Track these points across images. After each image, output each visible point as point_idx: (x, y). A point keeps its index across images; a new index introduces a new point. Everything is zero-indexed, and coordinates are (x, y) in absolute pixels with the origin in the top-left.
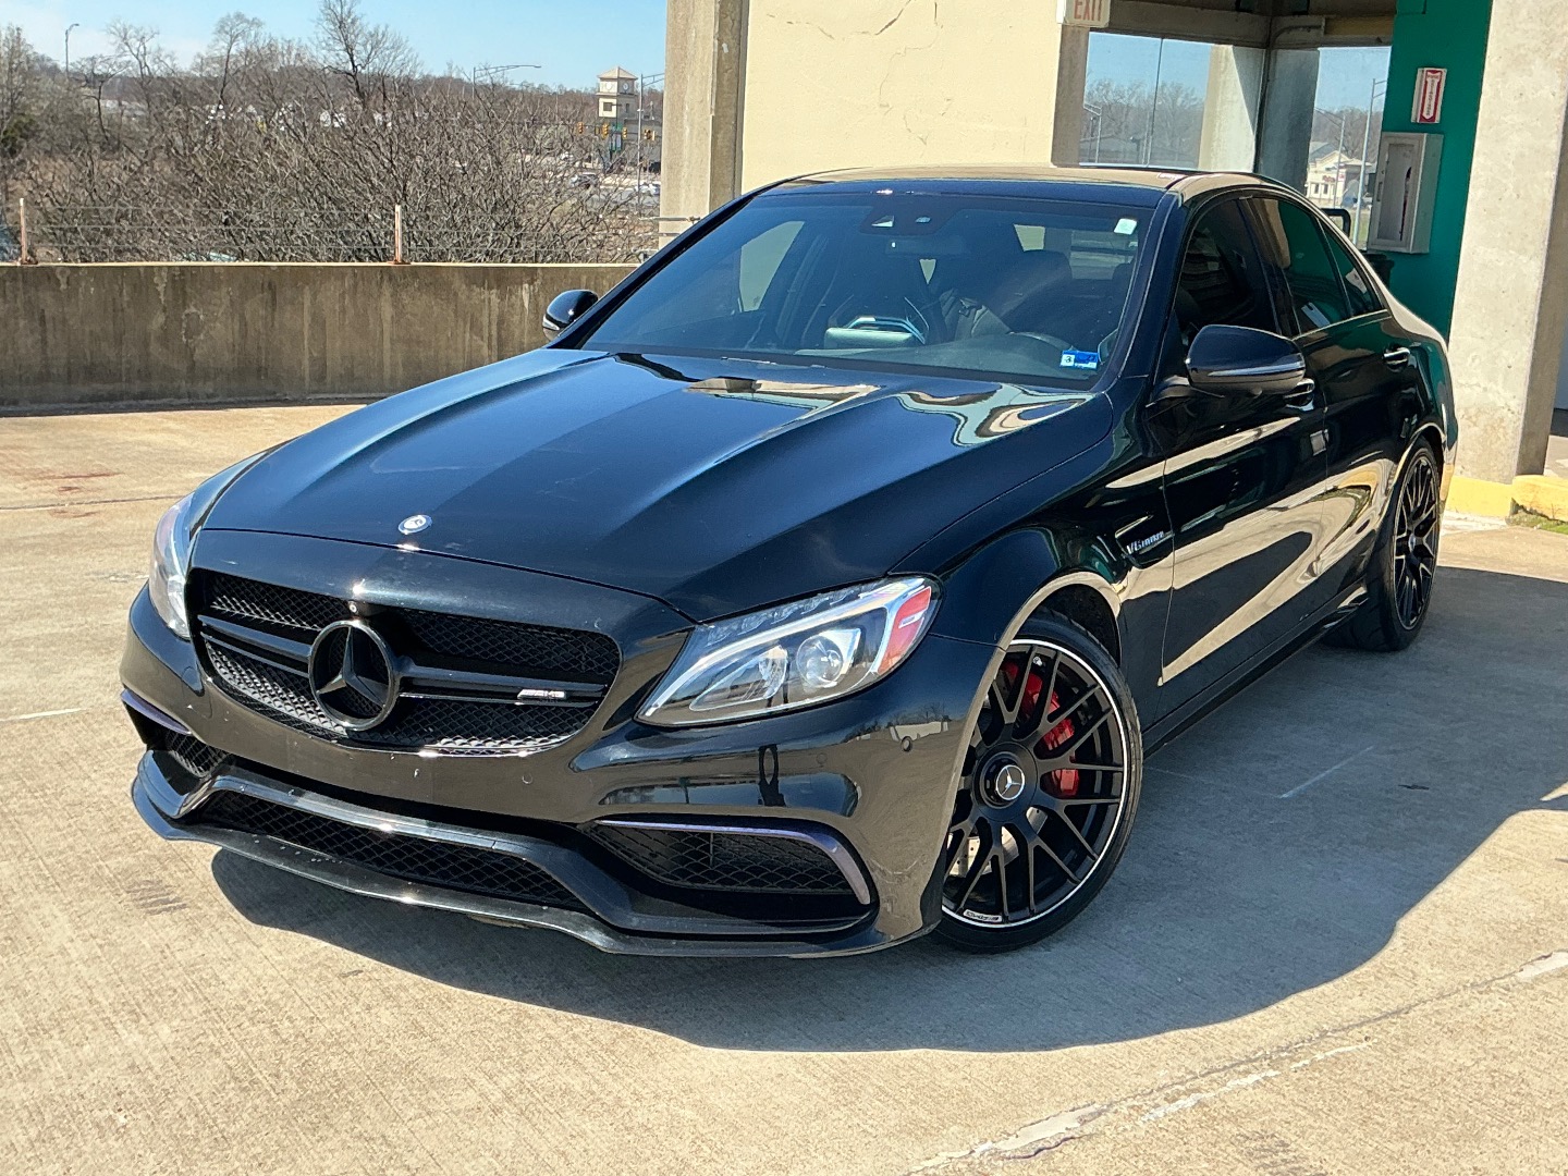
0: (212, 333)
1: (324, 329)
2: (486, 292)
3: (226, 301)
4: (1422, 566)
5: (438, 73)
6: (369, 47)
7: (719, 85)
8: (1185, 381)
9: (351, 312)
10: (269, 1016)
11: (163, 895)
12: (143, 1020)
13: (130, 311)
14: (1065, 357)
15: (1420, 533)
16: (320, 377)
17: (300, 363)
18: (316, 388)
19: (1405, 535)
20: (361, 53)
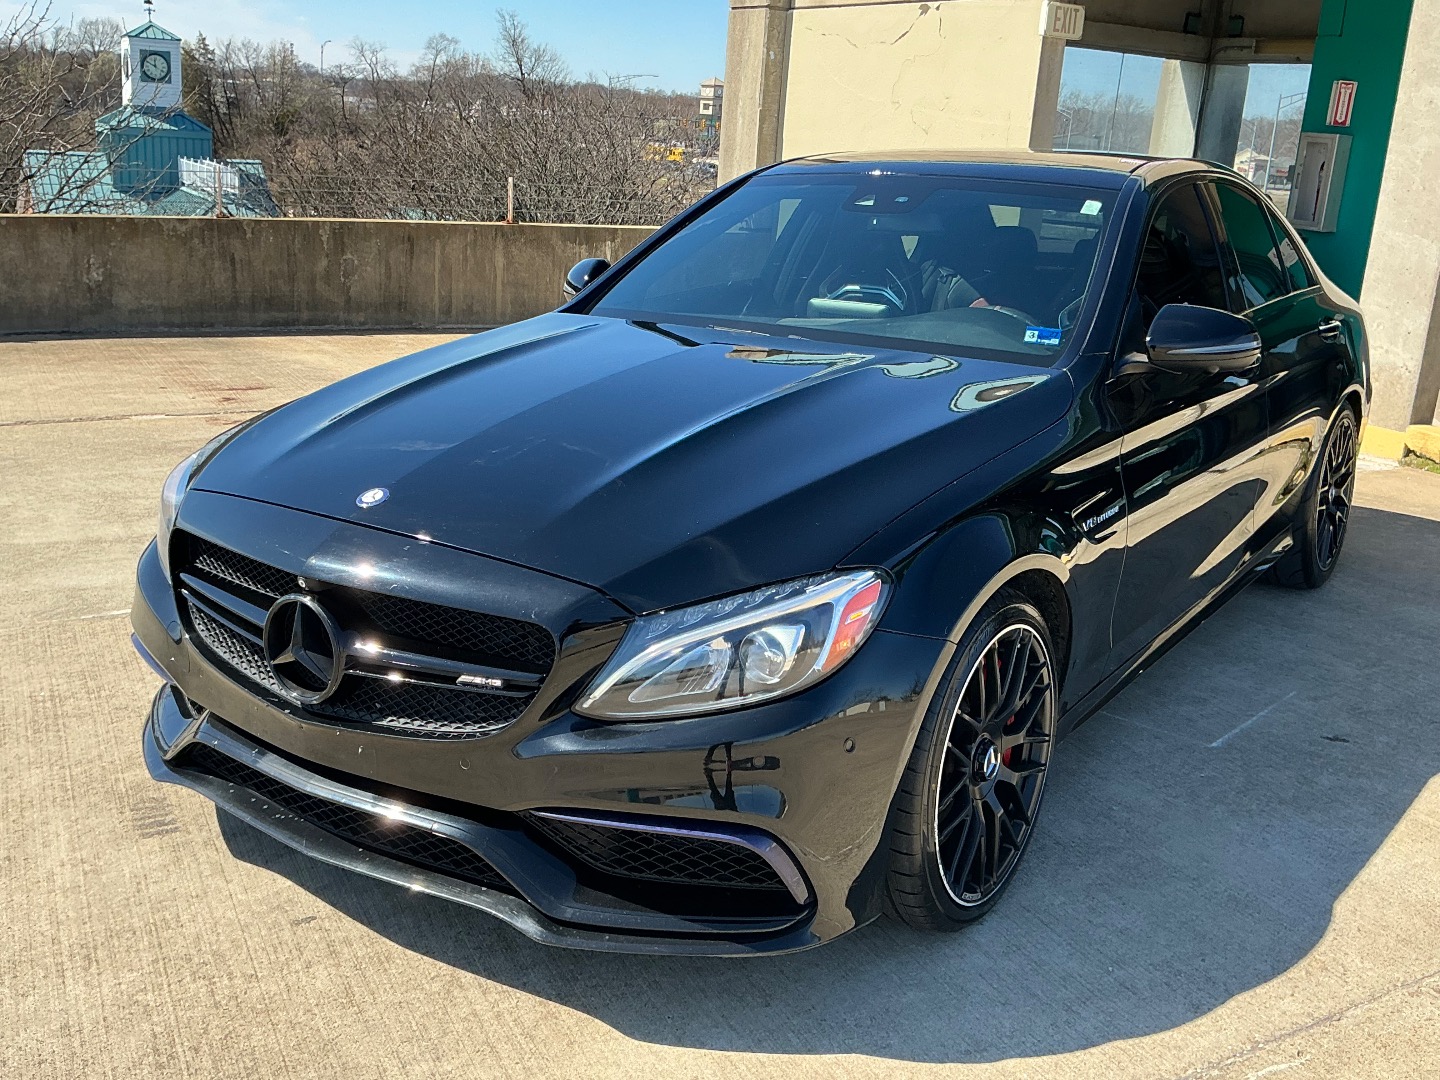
0: (364, 274)
1: (450, 274)
2: (577, 247)
3: (375, 250)
4: (1339, 514)
5: (584, 80)
6: (533, 60)
7: (766, 85)
8: (1144, 358)
9: (472, 261)
10: (211, 970)
11: (162, 815)
12: (93, 969)
13: (301, 256)
14: (1028, 333)
15: (1338, 485)
16: (447, 311)
17: (432, 300)
18: (443, 320)
19: (1326, 488)
20: (527, 63)
